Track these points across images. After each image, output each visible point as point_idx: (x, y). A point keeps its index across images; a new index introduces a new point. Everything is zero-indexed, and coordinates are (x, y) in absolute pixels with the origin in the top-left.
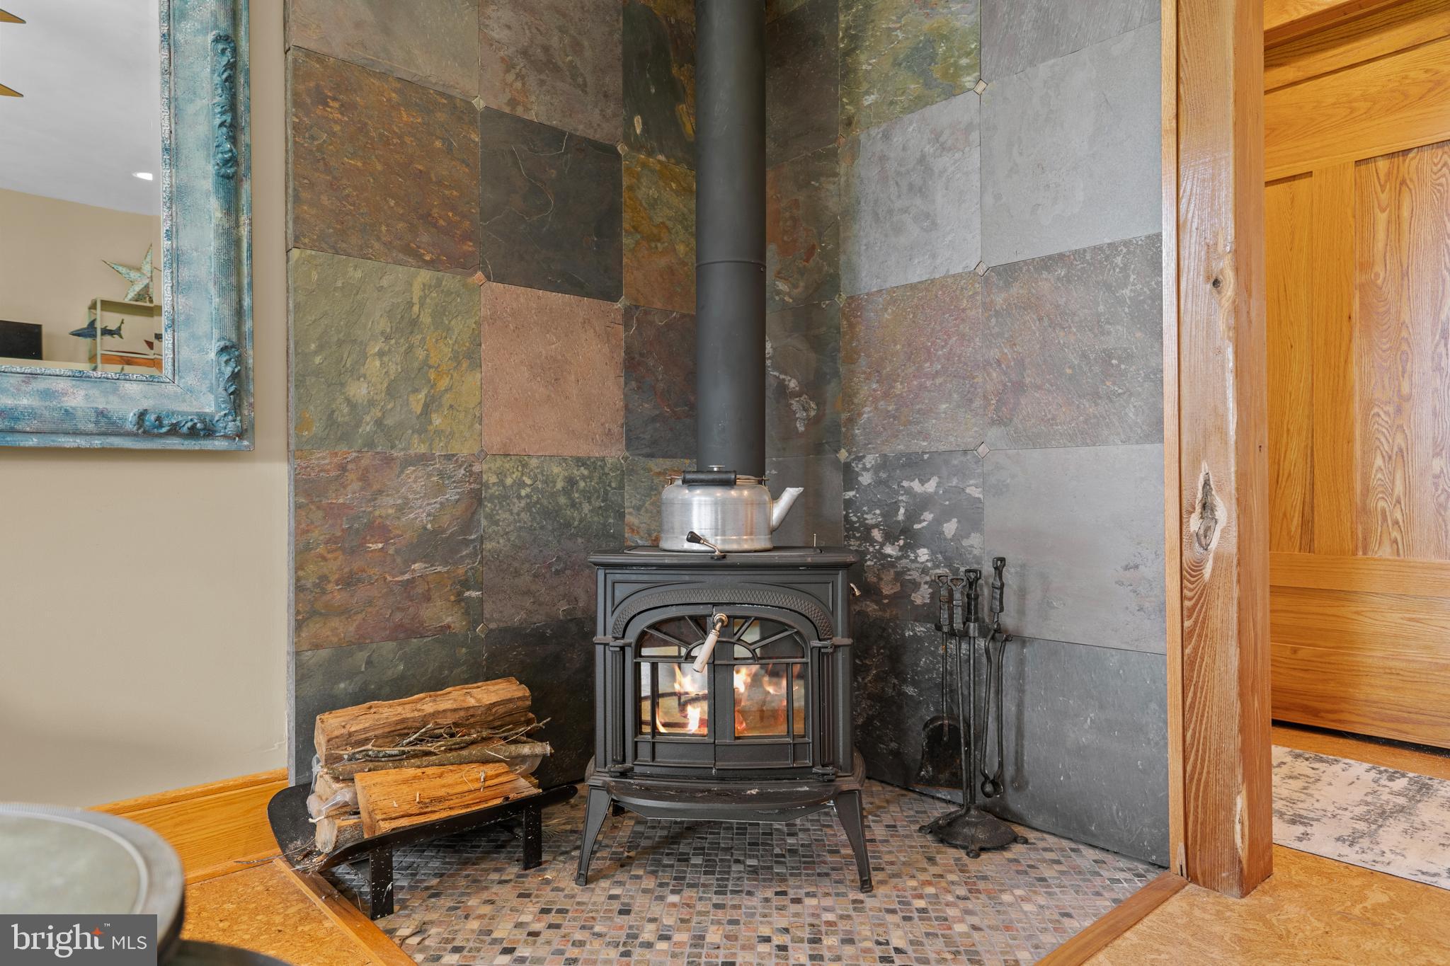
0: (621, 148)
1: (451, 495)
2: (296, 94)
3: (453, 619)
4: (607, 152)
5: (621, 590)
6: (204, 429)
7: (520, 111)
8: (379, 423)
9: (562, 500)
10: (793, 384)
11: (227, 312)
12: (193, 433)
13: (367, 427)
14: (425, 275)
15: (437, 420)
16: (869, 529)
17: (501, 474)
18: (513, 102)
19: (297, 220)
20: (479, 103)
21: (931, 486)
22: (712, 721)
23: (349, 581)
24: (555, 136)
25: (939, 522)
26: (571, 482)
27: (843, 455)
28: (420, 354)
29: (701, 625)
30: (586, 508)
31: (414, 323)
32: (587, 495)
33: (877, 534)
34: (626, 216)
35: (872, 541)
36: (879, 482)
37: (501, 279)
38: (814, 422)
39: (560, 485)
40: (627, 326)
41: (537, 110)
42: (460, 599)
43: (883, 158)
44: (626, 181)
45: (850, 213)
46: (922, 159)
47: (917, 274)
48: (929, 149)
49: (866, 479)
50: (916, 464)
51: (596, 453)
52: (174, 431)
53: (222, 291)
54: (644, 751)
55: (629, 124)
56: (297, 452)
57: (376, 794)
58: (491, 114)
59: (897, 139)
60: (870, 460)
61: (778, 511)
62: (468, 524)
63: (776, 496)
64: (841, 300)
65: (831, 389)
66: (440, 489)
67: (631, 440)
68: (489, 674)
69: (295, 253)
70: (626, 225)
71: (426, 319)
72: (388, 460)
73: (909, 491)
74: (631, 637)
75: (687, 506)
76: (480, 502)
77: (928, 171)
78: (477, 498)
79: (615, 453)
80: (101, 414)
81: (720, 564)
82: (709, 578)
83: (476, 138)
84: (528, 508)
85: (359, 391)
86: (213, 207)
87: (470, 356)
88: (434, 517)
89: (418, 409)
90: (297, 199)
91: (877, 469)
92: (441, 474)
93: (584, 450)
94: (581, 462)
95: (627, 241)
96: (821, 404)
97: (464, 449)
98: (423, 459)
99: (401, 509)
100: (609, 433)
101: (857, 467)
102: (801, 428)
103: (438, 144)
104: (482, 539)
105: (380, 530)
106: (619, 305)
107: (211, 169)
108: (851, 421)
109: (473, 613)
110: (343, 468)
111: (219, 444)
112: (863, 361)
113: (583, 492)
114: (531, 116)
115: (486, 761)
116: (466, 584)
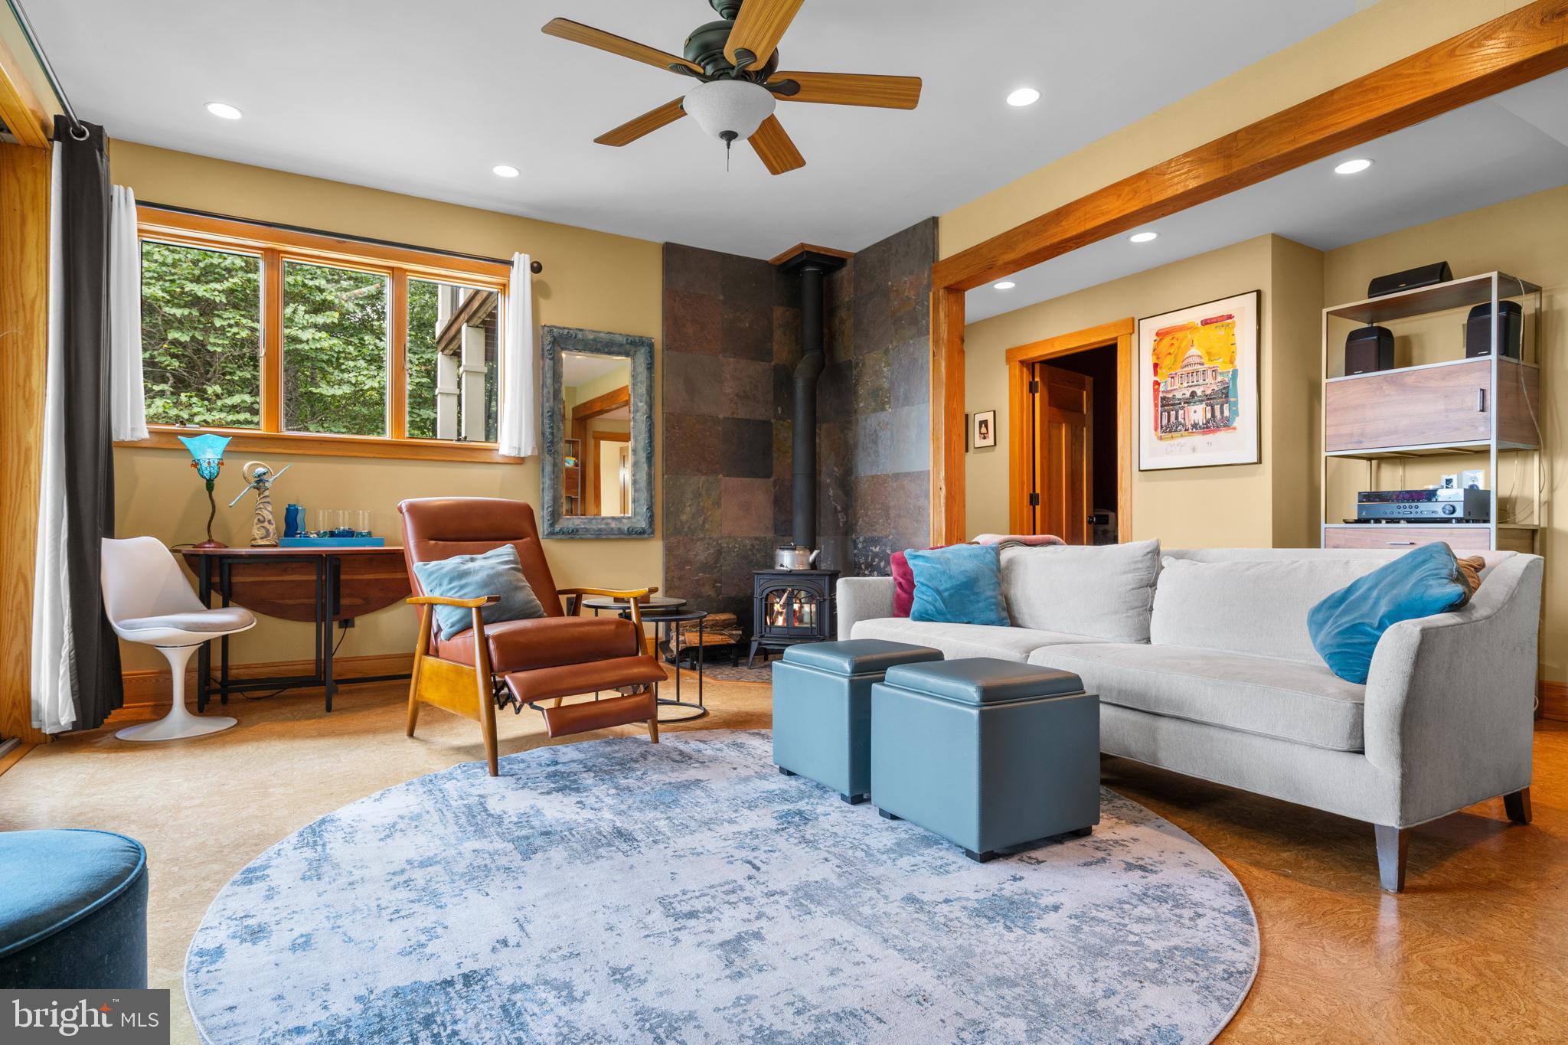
0: (773, 421)
1: (711, 551)
2: (666, 427)
3: (712, 593)
4: (767, 423)
5: (762, 582)
6: (643, 532)
7: (735, 416)
8: (689, 528)
9: (750, 553)
10: (839, 508)
11: (649, 497)
12: (640, 533)
13: (686, 529)
14: (704, 478)
15: (707, 526)
16: (861, 564)
17: (728, 544)
18: (733, 413)
19: (666, 466)
20: (721, 416)
21: (877, 549)
22: (786, 620)
23: (680, 578)
24: (748, 421)
25: (879, 562)
26: (753, 546)
27: (854, 536)
28: (702, 504)
29: (784, 591)
30: (758, 555)
31: (700, 494)
32: (759, 551)
33: (863, 567)
34: (775, 446)
35: (861, 568)
36: (864, 547)
37: (728, 476)
38: (846, 523)
39: (749, 547)
40: (775, 487)
41: (742, 414)
42: (714, 586)
43: (865, 428)
44: (774, 432)
45: (856, 445)
46: (875, 431)
47: (874, 473)
48: (878, 428)
49: (860, 546)
50: (874, 541)
51: (763, 535)
52: (636, 533)
53: (647, 491)
54: (768, 629)
55: (776, 410)
56: (665, 538)
57: (691, 638)
58: (726, 419)
59: (869, 421)
60: (861, 539)
61: (812, 558)
62: (717, 560)
63: (811, 553)
64: (853, 477)
65: (850, 511)
66: (708, 549)
67: (776, 531)
68: (723, 611)
69: (666, 476)
70: (774, 449)
71: (704, 493)
72: (692, 540)
73: (872, 551)
74: (764, 595)
75: (782, 556)
76: (721, 553)
77: (877, 436)
78: (719, 552)
79: (770, 535)
80: (619, 529)
81: (790, 573)
82: (788, 578)
83: (720, 429)
84: (737, 555)
85: (684, 518)
86: (645, 466)
87: (717, 504)
88: (706, 558)
89: (701, 522)
90: (666, 460)
91: (864, 541)
92: (708, 544)
93: (757, 535)
94: (756, 539)
95: (775, 455)
96: (847, 517)
97: (715, 535)
98: (702, 539)
99: (696, 556)
100: (767, 528)
101: (858, 541)
102: (841, 525)
103: (708, 433)
104: (721, 566)
105: (689, 562)
106: (772, 479)
107: (645, 455)
108: (856, 524)
109: (718, 591)
110: (679, 542)
111: (646, 536)
112: (859, 501)
113: (758, 550)
114: (739, 417)
115: (721, 634)
116: (716, 582)
